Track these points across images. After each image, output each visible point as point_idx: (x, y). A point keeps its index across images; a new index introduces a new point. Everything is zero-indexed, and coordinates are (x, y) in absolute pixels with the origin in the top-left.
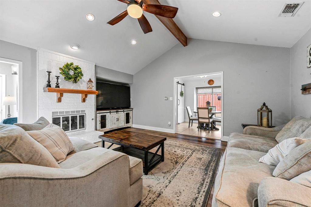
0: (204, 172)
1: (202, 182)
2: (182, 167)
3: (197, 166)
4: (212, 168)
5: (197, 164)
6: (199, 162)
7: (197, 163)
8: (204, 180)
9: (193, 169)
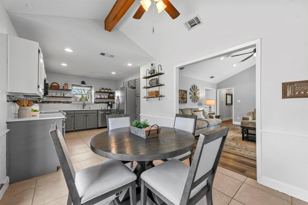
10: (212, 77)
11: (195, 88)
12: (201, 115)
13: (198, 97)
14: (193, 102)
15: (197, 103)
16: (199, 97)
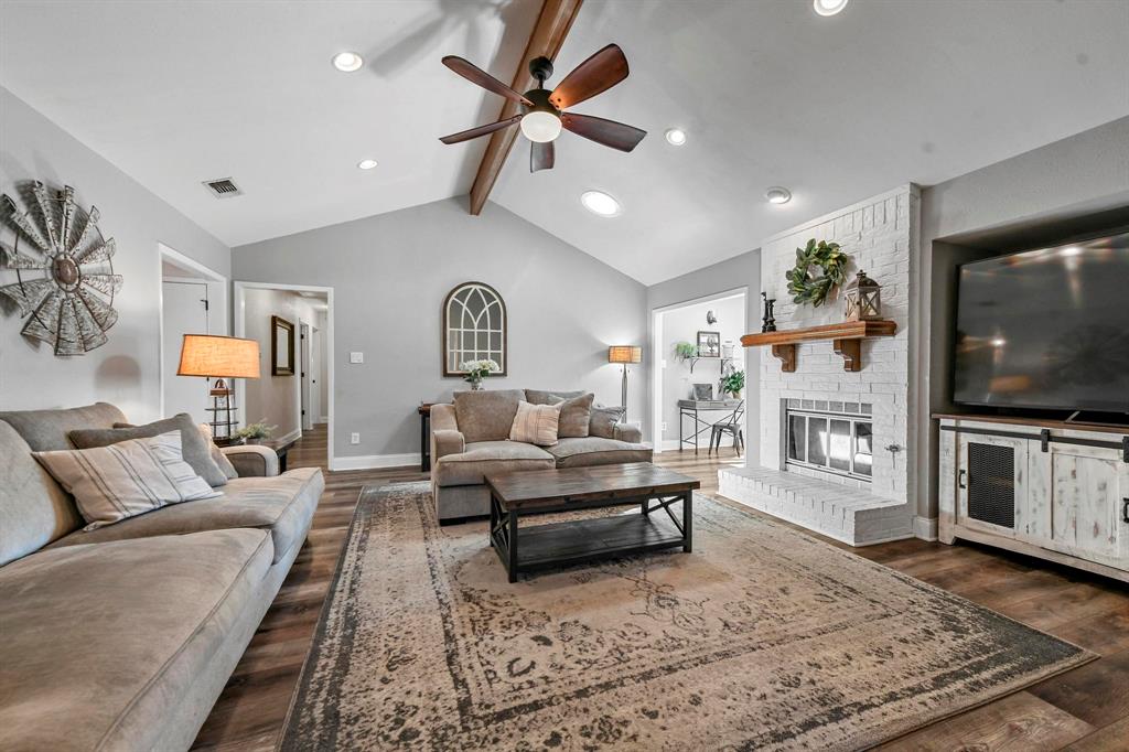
0: (357, 611)
1: (355, 586)
2: (438, 593)
3: (392, 620)
4: (330, 641)
5: (394, 629)
6: (392, 645)
7: (396, 635)
8: (352, 591)
9: (397, 605)
10: (223, 186)
11: (58, 218)
12: (174, 471)
13: (99, 310)
14: (47, 348)
15: (87, 362)
16: (110, 308)
